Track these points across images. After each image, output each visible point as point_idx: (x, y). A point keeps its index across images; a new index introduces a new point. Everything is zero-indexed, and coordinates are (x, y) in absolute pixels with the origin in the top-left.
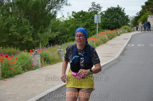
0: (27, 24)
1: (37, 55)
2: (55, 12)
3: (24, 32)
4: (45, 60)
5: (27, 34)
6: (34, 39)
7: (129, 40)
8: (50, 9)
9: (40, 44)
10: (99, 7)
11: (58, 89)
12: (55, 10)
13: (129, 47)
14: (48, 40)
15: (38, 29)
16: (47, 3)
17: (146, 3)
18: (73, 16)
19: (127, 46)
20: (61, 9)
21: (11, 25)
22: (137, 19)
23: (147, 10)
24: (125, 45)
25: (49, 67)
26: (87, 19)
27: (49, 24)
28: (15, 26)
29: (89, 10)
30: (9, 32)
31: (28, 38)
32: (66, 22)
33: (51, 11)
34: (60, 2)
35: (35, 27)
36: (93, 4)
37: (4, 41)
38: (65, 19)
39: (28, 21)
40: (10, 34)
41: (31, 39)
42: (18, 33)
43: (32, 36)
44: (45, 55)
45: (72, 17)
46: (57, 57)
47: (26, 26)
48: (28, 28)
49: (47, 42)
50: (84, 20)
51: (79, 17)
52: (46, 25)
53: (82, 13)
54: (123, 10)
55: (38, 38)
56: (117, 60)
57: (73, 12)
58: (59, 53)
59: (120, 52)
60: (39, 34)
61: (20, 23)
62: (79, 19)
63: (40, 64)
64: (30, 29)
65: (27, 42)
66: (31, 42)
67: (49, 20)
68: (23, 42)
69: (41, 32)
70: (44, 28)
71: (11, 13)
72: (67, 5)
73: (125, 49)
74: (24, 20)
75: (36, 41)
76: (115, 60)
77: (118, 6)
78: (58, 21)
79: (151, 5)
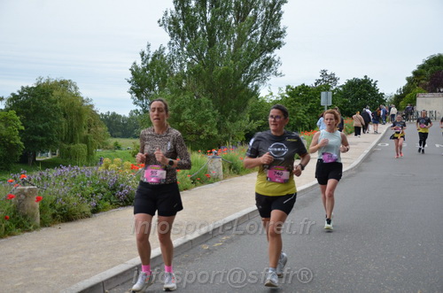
0: (209, 107)
1: (217, 160)
2: (257, 87)
3: (204, 120)
4: (230, 168)
5: (208, 124)
6: (219, 133)
7: (381, 135)
9: (231, 139)
10: (333, 79)
11: (245, 216)
12: (255, 83)
13: (379, 147)
14: (244, 134)
15: (227, 116)
16: (243, 72)
17: (415, 73)
18: (288, 93)
19: (376, 146)
20: (267, 81)
21: (184, 108)
22: (398, 100)
23: (416, 84)
24: (374, 143)
26: (311, 98)
27: (245, 107)
28: (189, 110)
29: (316, 84)
31: (211, 130)
33: (250, 85)
34: (265, 70)
35: (221, 111)
36: (324, 73)
38: (274, 99)
39: (211, 101)
40: (181, 124)
41: (215, 132)
42: (194, 123)
43: (217, 126)
44: (231, 160)
45: (286, 95)
47: (207, 110)
48: (210, 114)
49: (243, 137)
50: (306, 101)
51: (298, 95)
52: (240, 109)
53: (303, 88)
54: (375, 84)
55: (227, 131)
56: (356, 170)
57: (288, 87)
59: (362, 156)
60: (228, 123)
61: (198, 106)
62: (297, 98)
63: (221, 173)
64: (214, 114)
65: (209, 136)
66: (214, 137)
67: (246, 100)
68: (202, 137)
69: (232, 121)
70: (237, 114)
71: (185, 90)
72: (276, 74)
73: (372, 152)
74: (205, 100)
75: (224, 136)
76: (352, 169)
77: (366, 77)
78: (263, 101)
79: (423, 77)
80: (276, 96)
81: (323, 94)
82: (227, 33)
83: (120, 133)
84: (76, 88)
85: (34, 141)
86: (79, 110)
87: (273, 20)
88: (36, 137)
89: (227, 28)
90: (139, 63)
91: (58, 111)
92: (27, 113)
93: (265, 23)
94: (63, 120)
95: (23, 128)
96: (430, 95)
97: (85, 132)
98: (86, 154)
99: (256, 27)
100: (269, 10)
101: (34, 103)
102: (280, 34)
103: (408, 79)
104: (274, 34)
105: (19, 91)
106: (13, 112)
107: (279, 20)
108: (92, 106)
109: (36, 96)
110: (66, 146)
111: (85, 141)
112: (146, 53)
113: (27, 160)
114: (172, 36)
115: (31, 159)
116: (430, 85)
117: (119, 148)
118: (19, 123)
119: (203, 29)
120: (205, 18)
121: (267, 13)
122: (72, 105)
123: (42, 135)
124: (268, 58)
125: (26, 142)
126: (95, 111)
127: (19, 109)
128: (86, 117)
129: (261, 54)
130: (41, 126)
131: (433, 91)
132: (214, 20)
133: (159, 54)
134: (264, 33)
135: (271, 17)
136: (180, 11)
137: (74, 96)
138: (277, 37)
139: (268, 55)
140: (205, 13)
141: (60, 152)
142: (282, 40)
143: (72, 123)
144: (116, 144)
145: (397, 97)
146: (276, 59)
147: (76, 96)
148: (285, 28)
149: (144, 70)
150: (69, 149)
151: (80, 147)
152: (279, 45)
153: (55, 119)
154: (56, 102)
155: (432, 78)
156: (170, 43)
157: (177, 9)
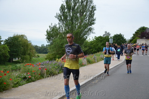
1: (85, 59)
2: (87, 37)
4: (88, 62)
8: (84, 35)
10: (109, 34)
12: (86, 36)
17: (136, 32)
18: (95, 39)
20: (90, 35)
21: (64, 44)
22: (131, 41)
23: (136, 36)
25: (90, 65)
26: (103, 40)
27: (83, 43)
29: (103, 36)
30: (63, 48)
32: (91, 42)
34: (89, 31)
36: (106, 32)
37: (60, 52)
38: (91, 41)
44: (88, 59)
46: (93, 60)
50: (101, 41)
51: (99, 39)
52: (81, 44)
53: (100, 37)
54: (123, 36)
57: (95, 37)
58: (94, 59)
63: (86, 63)
67: (83, 41)
71: (64, 38)
72: (93, 33)
77: (120, 33)
78: (87, 41)
79: (138, 34)
80: (91, 40)
81: (110, 39)
82: (77, 20)
83: (38, 52)
84: (26, 37)
85: (13, 55)
86: (27, 44)
87: (92, 16)
88: (13, 53)
89: (77, 18)
90: (49, 29)
91: (21, 45)
92: (10, 45)
93: (89, 17)
94: (22, 48)
95: (9, 50)
96: (141, 39)
97: (29, 52)
98: (29, 59)
99: (86, 18)
100: (90, 12)
101: (13, 42)
102: (94, 20)
103: (134, 34)
104: (92, 20)
105: (8, 39)
106: (6, 45)
107: (94, 16)
108: (31, 43)
109: (13, 40)
110: (23, 56)
111: (29, 54)
112: (51, 26)
113: (10, 61)
114: (60, 21)
115: (11, 61)
116: (141, 36)
117: (39, 57)
118: (8, 49)
119: (69, 18)
120: (70, 15)
121: (90, 13)
122: (25, 43)
123: (15, 53)
124: (90, 28)
125: (10, 55)
126: (32, 45)
127: (8, 44)
128: (29, 47)
129: (88, 27)
130: (15, 50)
131: (142, 38)
132: (73, 15)
133: (55, 27)
134: (89, 20)
135: (91, 15)
136: (62, 13)
137: (25, 40)
138: (93, 21)
139: (90, 27)
140: (70, 13)
141: (21, 58)
142: (94, 22)
143: (25, 49)
144: (38, 55)
145: (130, 40)
146: (93, 28)
147: (26, 40)
148: (95, 18)
149: (51, 32)
150: (24, 57)
151: (28, 56)
152: (93, 23)
153: (19, 47)
154: (20, 42)
155: (141, 34)
156: (59, 23)
157: (61, 12)
